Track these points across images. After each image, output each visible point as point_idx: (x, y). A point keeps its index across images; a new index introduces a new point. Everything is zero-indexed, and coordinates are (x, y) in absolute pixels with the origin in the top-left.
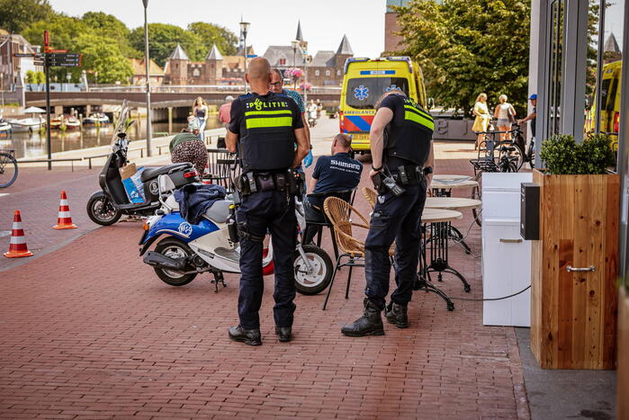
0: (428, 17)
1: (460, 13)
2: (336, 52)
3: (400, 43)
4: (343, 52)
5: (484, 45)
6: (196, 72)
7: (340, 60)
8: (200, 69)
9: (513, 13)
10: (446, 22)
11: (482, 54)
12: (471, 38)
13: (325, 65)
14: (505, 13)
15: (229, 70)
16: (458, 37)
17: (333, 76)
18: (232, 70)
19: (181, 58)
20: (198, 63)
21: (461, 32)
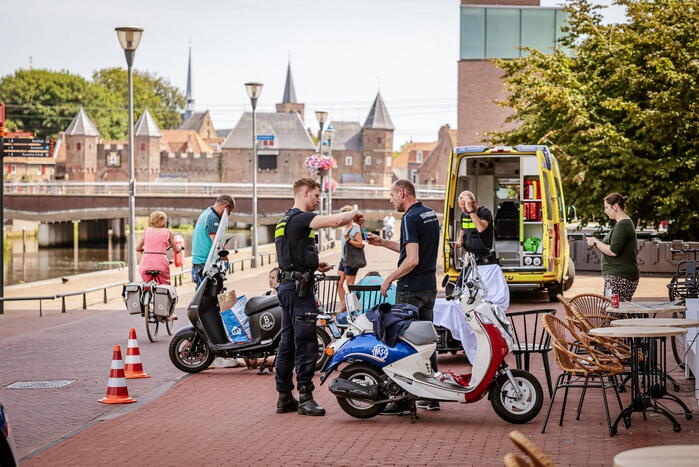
0: (554, 80)
1: (603, 74)
4: (375, 125)
5: (643, 124)
6: (113, 159)
7: (370, 140)
8: (119, 153)
9: (686, 76)
10: (584, 88)
11: (641, 138)
12: (624, 113)
13: (343, 148)
14: (674, 76)
15: (172, 155)
16: (602, 111)
17: (357, 166)
18: (178, 156)
20: (115, 142)
21: (609, 104)
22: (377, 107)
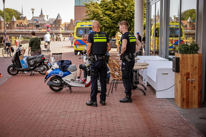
0: (96, 8)
1: (106, 7)
2: (56, 19)
3: (86, 16)
4: (58, 19)
5: (114, 17)
6: (7, 25)
7: (57, 22)
8: (8, 24)
9: (123, 7)
10: (102, 9)
11: (113, 20)
12: (110, 14)
13: (52, 23)
14: (121, 7)
15: (19, 25)
16: (106, 14)
17: (55, 27)
18: (20, 25)
19: (2, 20)
20: (8, 22)
21: (107, 12)
22: (58, 16)
